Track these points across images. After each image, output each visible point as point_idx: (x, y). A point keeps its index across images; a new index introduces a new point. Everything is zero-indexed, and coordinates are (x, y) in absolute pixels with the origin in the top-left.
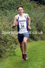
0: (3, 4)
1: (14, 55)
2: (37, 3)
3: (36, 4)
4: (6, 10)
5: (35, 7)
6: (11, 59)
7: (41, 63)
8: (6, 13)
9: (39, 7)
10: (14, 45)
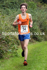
0: (5, 2)
1: (16, 56)
2: (41, 2)
3: (39, 3)
4: (7, 9)
5: (38, 6)
6: (13, 60)
7: (45, 65)
8: (8, 12)
9: (43, 6)
10: (16, 46)
